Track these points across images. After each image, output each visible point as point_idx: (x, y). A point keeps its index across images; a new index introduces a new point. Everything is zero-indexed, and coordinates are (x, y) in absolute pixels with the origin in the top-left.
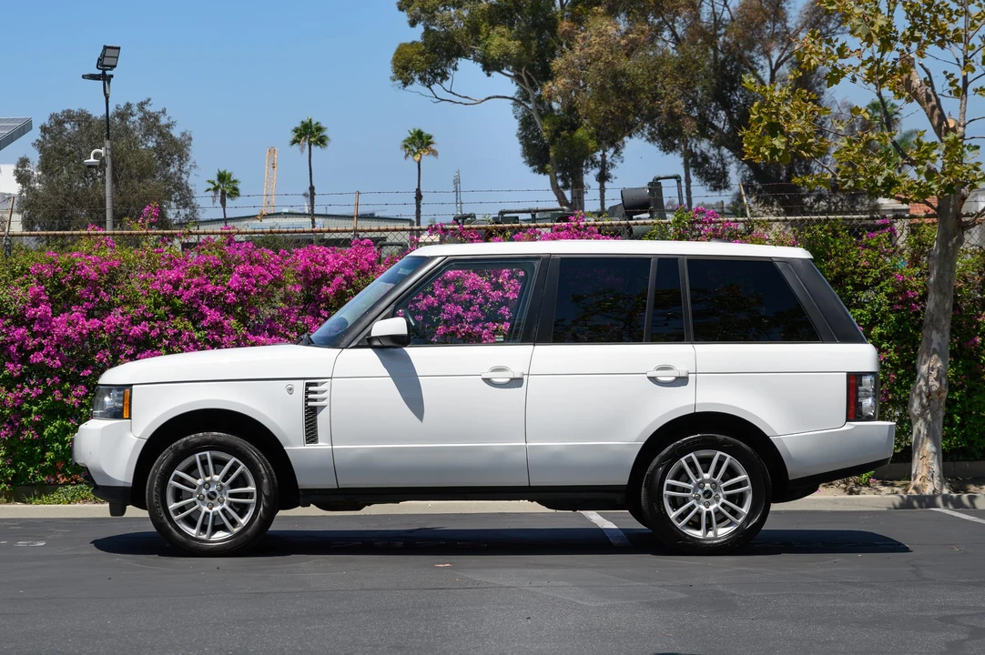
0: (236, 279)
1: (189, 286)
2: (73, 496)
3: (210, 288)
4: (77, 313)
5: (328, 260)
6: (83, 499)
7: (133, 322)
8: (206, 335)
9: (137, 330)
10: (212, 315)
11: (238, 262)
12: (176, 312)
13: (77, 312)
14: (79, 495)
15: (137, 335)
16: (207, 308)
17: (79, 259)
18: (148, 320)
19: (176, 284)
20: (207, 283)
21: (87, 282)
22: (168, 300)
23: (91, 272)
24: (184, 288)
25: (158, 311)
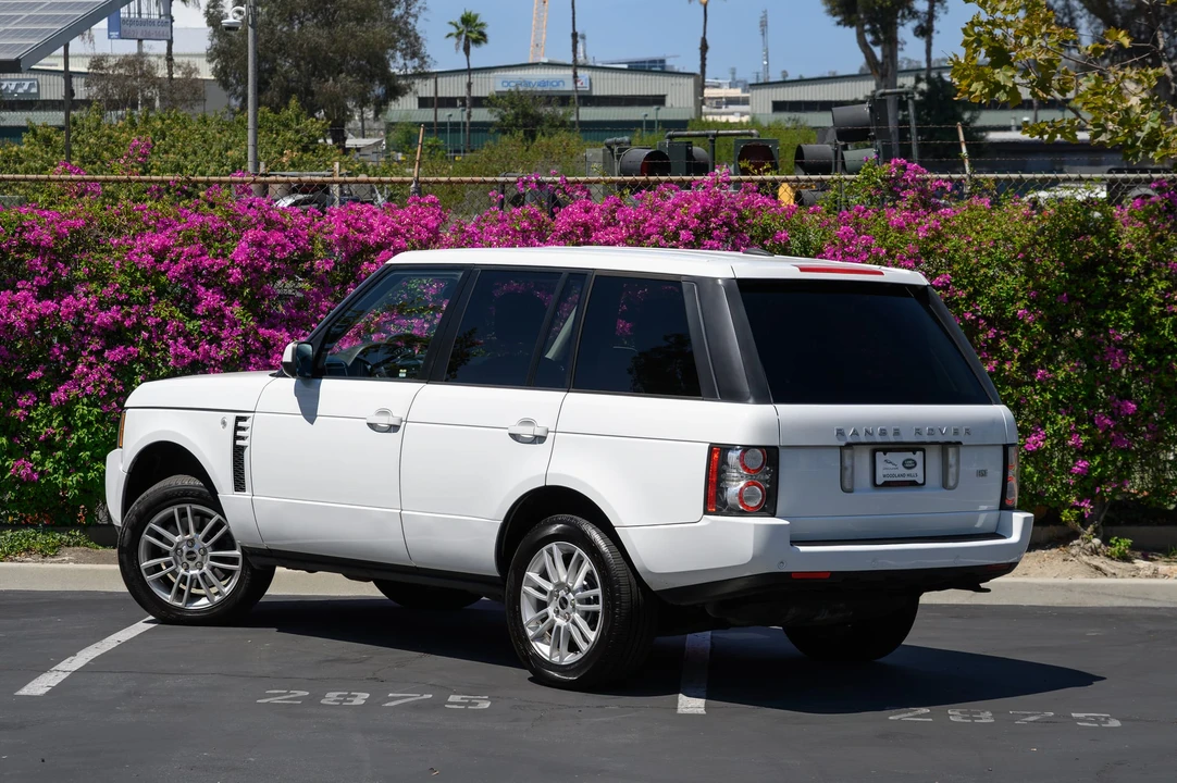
0: (243, 249)
1: (179, 255)
2: (12, 547)
3: (207, 261)
4: (24, 293)
5: (372, 225)
6: (25, 550)
7: (102, 305)
8: (200, 326)
9: (105, 317)
10: (209, 299)
11: (249, 225)
12: (161, 292)
13: (24, 291)
14: (21, 545)
15: (106, 324)
16: (203, 289)
17: (28, 217)
18: (121, 303)
19: (160, 254)
20: (204, 254)
21: (37, 248)
22: (149, 277)
23: (46, 237)
24: (171, 261)
25: (134, 291)
